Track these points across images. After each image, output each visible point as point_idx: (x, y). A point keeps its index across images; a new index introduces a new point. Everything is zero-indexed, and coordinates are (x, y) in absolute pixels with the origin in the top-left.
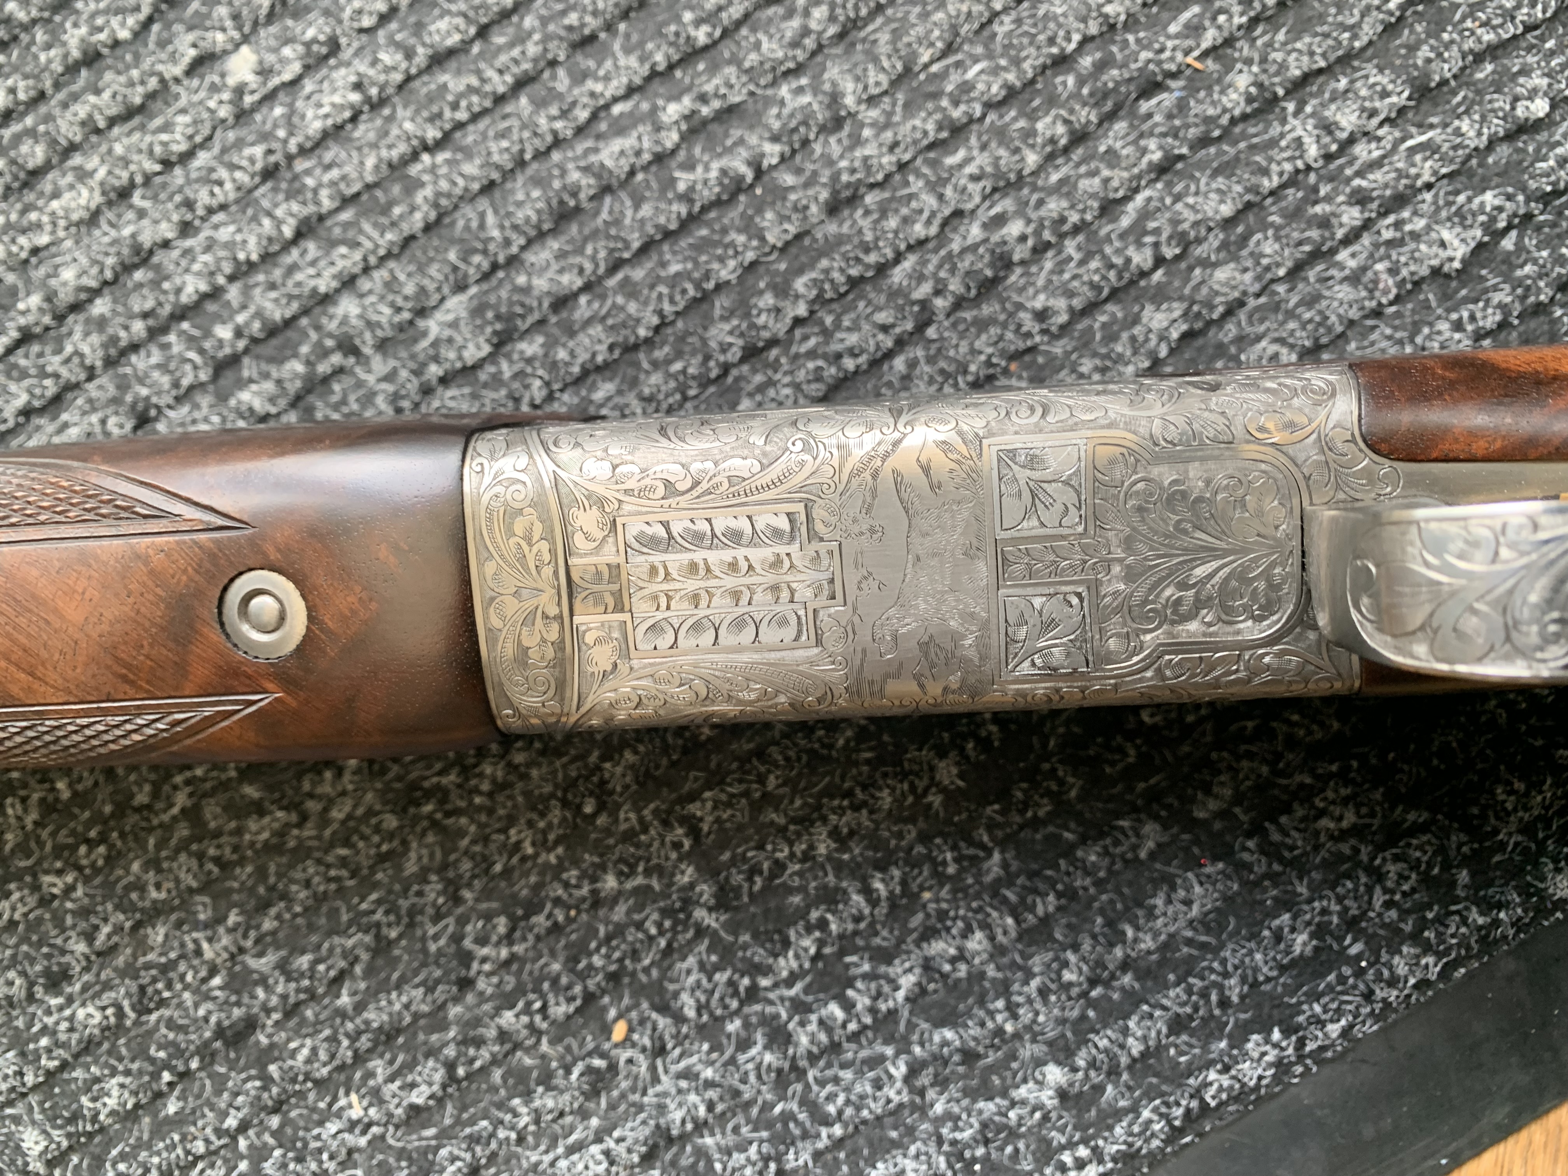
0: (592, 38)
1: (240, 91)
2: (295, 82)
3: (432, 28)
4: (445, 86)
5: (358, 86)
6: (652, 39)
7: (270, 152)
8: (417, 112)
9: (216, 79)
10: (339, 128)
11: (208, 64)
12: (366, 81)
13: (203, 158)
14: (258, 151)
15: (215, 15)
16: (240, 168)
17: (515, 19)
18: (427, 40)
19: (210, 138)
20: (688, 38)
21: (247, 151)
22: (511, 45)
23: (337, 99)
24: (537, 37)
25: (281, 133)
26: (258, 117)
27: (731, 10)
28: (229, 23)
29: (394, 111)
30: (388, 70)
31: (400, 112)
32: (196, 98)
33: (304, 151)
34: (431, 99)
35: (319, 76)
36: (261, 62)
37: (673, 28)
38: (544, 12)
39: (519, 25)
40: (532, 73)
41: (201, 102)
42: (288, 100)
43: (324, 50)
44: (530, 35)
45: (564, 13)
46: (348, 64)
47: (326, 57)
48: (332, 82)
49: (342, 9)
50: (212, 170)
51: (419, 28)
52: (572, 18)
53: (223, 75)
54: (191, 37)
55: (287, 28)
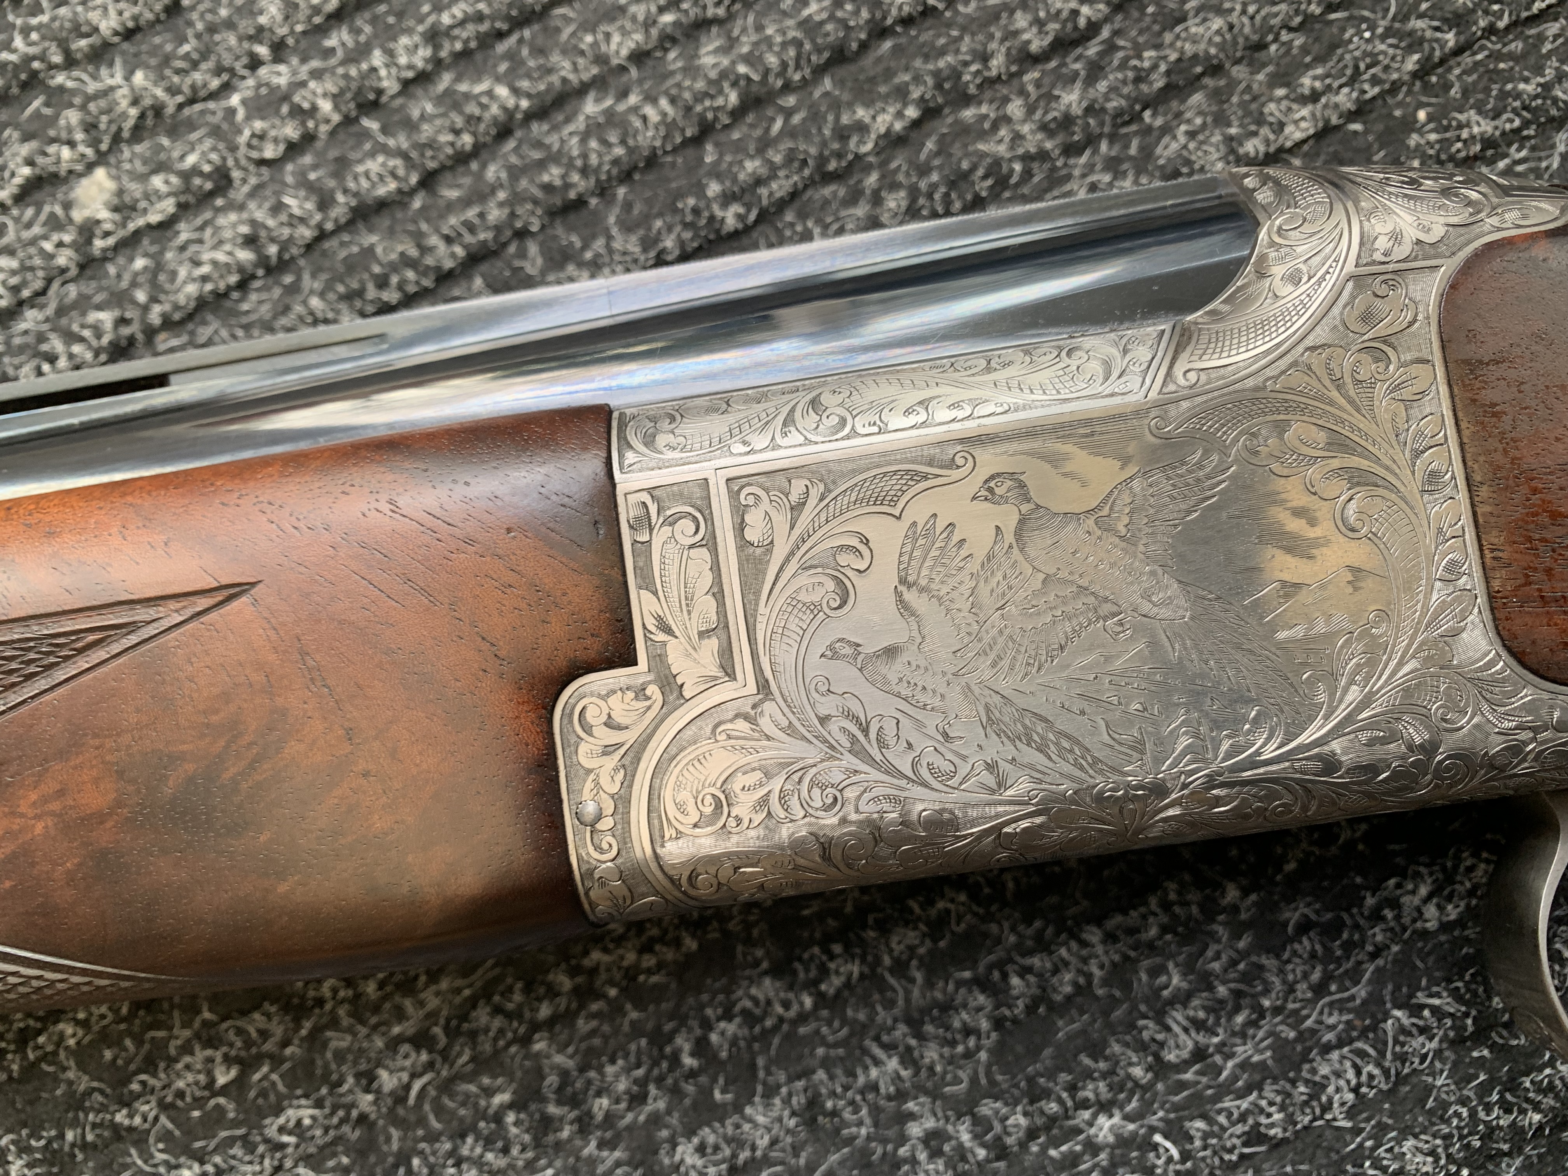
0: (580, 203)
1: (88, 230)
2: (167, 225)
3: (360, 169)
4: (370, 251)
5: (250, 241)
6: (660, 215)
7: (122, 321)
8: (329, 287)
9: (58, 210)
10: (220, 296)
11: (48, 189)
12: (263, 233)
13: (31, 319)
14: (106, 318)
15: (62, 122)
16: (82, 340)
17: (474, 166)
18: (352, 185)
19: (43, 292)
20: (712, 218)
21: (94, 316)
22: (466, 202)
23: (221, 257)
24: (502, 195)
25: (141, 296)
26: (112, 270)
27: (774, 186)
28: (79, 136)
29: (299, 279)
30: (295, 221)
31: (307, 282)
32: (26, 235)
33: (168, 324)
34: (352, 266)
35: (199, 221)
36: (120, 192)
37: (691, 201)
38: (514, 160)
39: (479, 176)
40: (493, 246)
41: (33, 242)
42: (153, 249)
43: (209, 186)
44: (493, 191)
45: (542, 165)
46: (242, 207)
47: (212, 194)
48: (217, 229)
49: (240, 132)
50: (42, 338)
51: (342, 166)
52: (553, 174)
53: (67, 206)
54: (25, 149)
55: (162, 148)
